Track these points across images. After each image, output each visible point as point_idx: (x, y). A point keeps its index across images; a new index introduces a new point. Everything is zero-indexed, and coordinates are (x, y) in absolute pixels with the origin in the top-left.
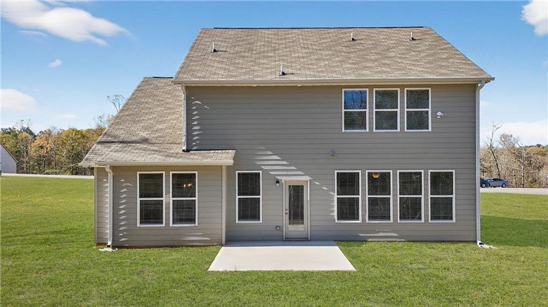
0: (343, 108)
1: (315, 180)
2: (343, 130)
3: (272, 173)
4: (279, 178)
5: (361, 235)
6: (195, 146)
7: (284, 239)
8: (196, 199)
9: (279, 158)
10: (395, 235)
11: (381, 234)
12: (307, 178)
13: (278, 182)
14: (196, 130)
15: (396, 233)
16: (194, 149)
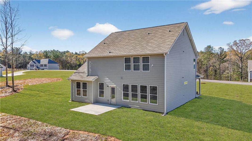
0: (124, 63)
1: (117, 86)
2: (125, 71)
3: (107, 83)
4: (108, 85)
5: (129, 105)
6: (90, 74)
7: (110, 104)
8: (87, 90)
9: (108, 79)
10: (139, 107)
11: (135, 106)
12: (115, 86)
13: (108, 86)
14: (90, 70)
15: (139, 106)
16: (90, 75)
